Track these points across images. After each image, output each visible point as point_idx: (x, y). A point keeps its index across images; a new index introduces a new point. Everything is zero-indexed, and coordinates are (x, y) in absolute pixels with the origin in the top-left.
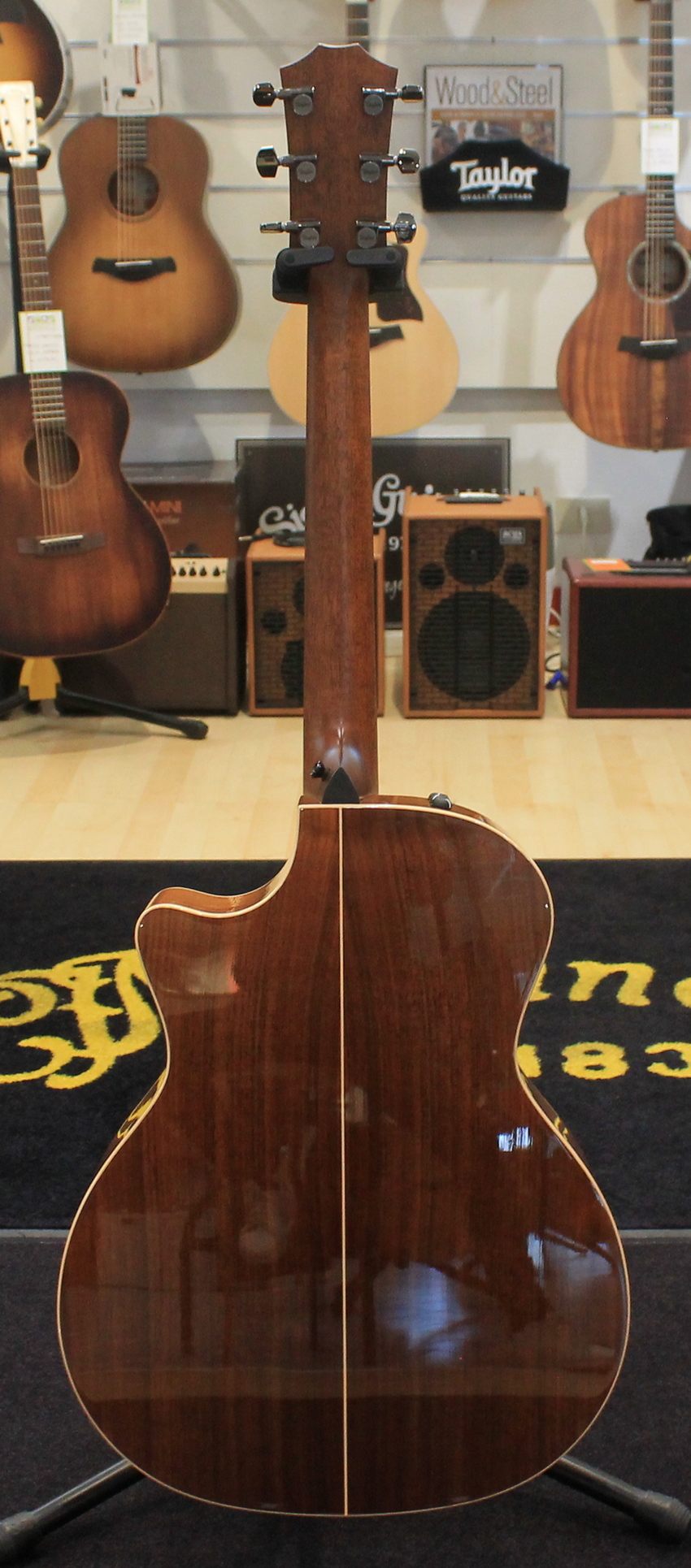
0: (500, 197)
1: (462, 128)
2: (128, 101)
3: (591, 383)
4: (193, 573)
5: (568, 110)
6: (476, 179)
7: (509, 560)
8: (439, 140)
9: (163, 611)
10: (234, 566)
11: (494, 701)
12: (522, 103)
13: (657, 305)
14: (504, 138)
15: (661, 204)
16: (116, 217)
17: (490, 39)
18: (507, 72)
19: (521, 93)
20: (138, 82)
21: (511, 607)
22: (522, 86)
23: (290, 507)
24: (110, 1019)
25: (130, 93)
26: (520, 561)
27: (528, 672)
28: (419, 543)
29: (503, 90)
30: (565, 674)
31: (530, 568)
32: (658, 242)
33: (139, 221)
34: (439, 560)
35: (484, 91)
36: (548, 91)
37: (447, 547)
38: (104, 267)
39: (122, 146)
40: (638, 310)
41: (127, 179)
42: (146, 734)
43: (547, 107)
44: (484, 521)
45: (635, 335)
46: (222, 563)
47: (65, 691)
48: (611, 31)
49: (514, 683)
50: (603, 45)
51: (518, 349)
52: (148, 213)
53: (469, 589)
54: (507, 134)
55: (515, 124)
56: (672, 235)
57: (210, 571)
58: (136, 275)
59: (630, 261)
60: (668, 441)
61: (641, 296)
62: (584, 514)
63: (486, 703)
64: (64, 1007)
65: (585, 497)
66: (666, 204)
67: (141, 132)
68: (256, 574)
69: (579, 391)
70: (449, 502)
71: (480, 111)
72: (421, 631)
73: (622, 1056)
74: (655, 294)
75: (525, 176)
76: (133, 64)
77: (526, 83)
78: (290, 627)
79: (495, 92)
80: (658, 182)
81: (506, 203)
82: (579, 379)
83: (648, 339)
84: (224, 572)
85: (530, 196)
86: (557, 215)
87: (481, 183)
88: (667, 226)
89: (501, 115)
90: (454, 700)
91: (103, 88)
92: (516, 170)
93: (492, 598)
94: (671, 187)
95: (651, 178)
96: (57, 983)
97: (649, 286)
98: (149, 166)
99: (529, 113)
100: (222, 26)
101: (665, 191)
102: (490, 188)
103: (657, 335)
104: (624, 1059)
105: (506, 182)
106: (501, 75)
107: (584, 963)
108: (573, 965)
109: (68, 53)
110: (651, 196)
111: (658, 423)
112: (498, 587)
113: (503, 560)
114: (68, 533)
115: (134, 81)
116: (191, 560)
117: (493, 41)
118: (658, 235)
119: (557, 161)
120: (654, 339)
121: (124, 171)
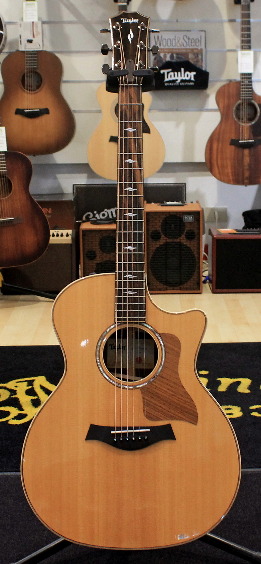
0: (181, 84)
1: (165, 56)
2: (30, 44)
3: (219, 158)
4: (58, 235)
5: (208, 49)
6: (171, 77)
7: (187, 229)
8: (156, 61)
9: (46, 251)
10: (74, 233)
11: (182, 286)
12: (189, 46)
13: (245, 126)
14: (182, 60)
15: (247, 85)
16: (25, 92)
17: (176, 21)
18: (183, 33)
19: (189, 42)
20: (34, 37)
21: (188, 248)
22: (189, 39)
23: (95, 212)
24: (32, 400)
25: (30, 41)
26: (191, 229)
27: (196, 274)
28: (151, 222)
29: (181, 40)
30: (211, 277)
31: (196, 231)
32: (245, 100)
33: (34, 93)
34: (159, 229)
35: (174, 41)
36: (200, 41)
37: (162, 223)
38: (19, 112)
39: (27, 63)
40: (238, 128)
41: (29, 77)
42: (39, 301)
43: (199, 48)
44: (177, 213)
45: (237, 138)
46: (70, 232)
47: (5, 284)
48: (225, 16)
49: (190, 279)
50: (222, 22)
51: (189, 146)
52: (37, 90)
53: (171, 240)
54: (184, 59)
55: (186, 54)
56: (251, 98)
57: (65, 234)
58: (32, 115)
59: (234, 109)
60: (251, 182)
61: (239, 123)
62: (216, 214)
63: (178, 288)
64: (13, 396)
65: (217, 207)
66: (248, 85)
67: (35, 57)
68: (84, 235)
69: (215, 163)
70: (162, 206)
71: (172, 49)
72: (152, 258)
73: (240, 410)
74: (244, 122)
75: (191, 75)
76: (32, 29)
77: (191, 38)
78: (98, 257)
79: (178, 42)
80: (245, 76)
81: (183, 86)
82: (214, 157)
83: (242, 140)
84: (70, 235)
85: (193, 84)
86: (205, 91)
87: (173, 78)
88: (249, 94)
89: (180, 51)
90: (165, 286)
91: (19, 39)
92: (187, 73)
93: (180, 244)
94: (251, 78)
95: (242, 74)
96: (10, 388)
97: (242, 119)
98: (38, 71)
99: (192, 50)
100: (67, 16)
101: (248, 80)
102: (177, 80)
103: (246, 138)
104: (241, 411)
105: (183, 78)
106: (181, 35)
107: (223, 378)
108: (219, 379)
109: (5, 26)
110: (242, 82)
111: (247, 174)
112: (183, 240)
113: (185, 228)
114: (8, 217)
115: (32, 36)
116: (57, 231)
117: (177, 21)
118: (246, 98)
119: (204, 69)
120: (244, 140)
121: (28, 73)
